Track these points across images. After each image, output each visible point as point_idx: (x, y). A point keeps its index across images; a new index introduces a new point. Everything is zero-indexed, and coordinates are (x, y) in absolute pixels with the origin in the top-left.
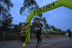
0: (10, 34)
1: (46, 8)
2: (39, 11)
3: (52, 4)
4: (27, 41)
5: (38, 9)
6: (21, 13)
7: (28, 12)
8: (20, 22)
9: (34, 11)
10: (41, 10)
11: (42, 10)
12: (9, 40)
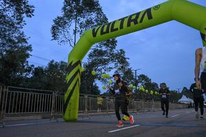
0: (19, 93)
1: (129, 25)
2: (107, 32)
3: (146, 14)
4: (69, 116)
5: (106, 27)
6: (55, 36)
7: (75, 32)
8: (52, 61)
9: (94, 30)
10: (115, 28)
11: (117, 29)
12: (17, 112)
